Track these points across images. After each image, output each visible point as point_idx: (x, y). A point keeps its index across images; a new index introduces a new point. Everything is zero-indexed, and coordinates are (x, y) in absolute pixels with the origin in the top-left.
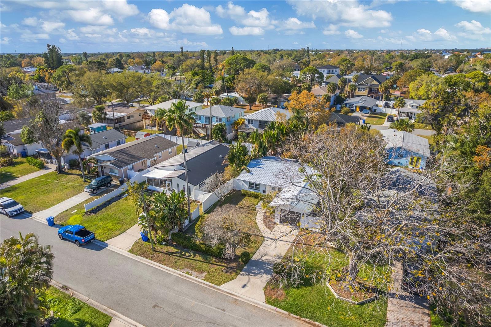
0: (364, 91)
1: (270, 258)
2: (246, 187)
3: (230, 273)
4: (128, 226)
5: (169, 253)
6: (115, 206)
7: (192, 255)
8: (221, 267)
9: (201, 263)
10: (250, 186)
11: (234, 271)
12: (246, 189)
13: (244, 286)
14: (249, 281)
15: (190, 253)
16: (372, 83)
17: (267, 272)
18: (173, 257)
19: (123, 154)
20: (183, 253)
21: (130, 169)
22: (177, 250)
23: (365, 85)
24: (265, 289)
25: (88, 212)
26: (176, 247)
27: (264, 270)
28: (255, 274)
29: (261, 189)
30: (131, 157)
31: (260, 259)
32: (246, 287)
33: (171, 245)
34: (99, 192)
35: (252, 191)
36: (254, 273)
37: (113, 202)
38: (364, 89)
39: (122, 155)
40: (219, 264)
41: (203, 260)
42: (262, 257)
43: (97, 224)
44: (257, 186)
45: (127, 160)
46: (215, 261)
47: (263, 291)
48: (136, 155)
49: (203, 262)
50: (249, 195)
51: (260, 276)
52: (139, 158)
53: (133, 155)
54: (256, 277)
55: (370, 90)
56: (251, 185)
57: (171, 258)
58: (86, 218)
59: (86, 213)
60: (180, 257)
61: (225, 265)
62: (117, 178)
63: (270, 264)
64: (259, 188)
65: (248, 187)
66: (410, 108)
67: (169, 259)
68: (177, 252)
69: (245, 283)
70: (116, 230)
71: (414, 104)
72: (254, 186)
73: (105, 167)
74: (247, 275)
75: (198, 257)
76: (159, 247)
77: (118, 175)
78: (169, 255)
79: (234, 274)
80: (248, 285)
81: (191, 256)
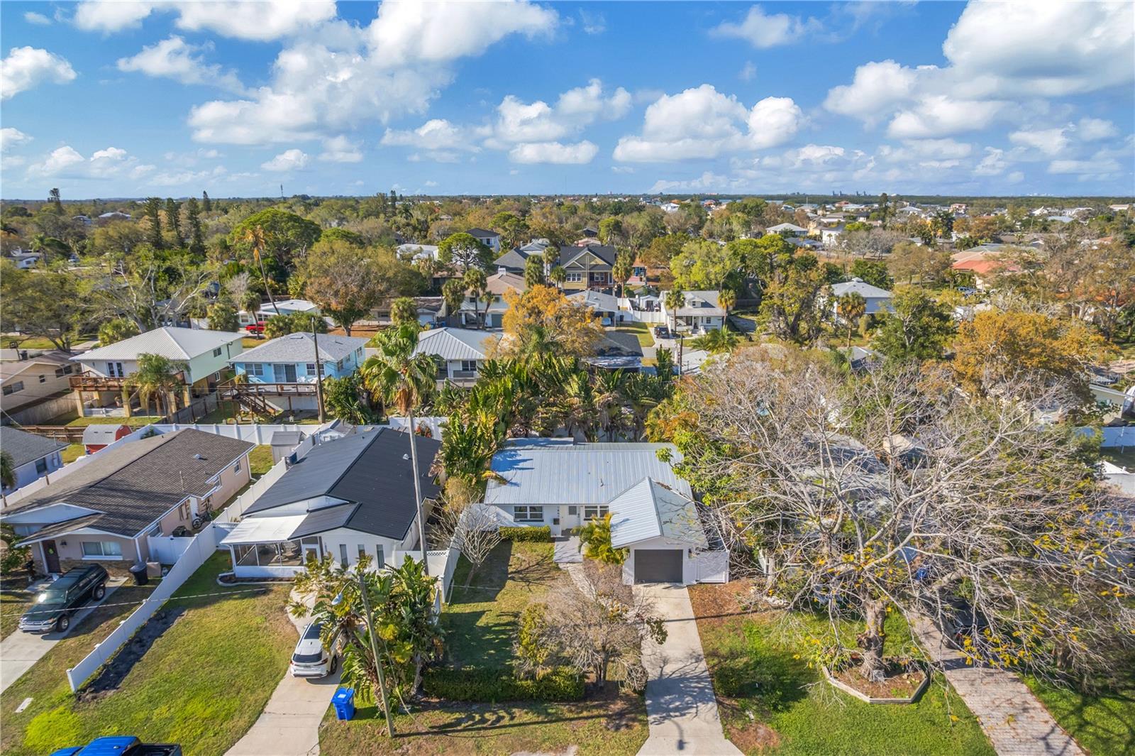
0: (579, 279)
1: (680, 665)
2: (509, 518)
3: (627, 726)
4: (260, 694)
5: (443, 730)
6: (169, 648)
7: (502, 713)
8: (597, 720)
9: (543, 727)
10: (516, 516)
11: (634, 720)
12: (509, 525)
13: (681, 745)
14: (681, 732)
15: (495, 713)
16: (593, 263)
17: (701, 697)
18: (461, 734)
19: (112, 493)
20: (477, 717)
21: (153, 534)
22: (457, 715)
23: (579, 268)
24: (728, 734)
25: (84, 690)
26: (443, 707)
27: (691, 696)
28: (682, 711)
29: (548, 516)
30: (144, 499)
31: (661, 675)
32: (686, 745)
33: (428, 707)
34: (76, 621)
35: (525, 526)
36: (676, 709)
37: (153, 638)
38: (579, 275)
39: (113, 496)
40: (585, 714)
41: (540, 719)
42: (662, 668)
43: (148, 719)
44: (536, 512)
45: (138, 508)
46: (571, 711)
47: (728, 741)
48: (155, 489)
49: (542, 722)
50: (522, 538)
51: (694, 710)
52: (171, 498)
53: (146, 493)
54: (688, 716)
55: (591, 277)
56: (520, 512)
57: (457, 740)
58: (91, 711)
59: (79, 695)
60: (479, 729)
61: (602, 712)
62: (121, 566)
63: (691, 678)
64: (541, 516)
65: (511, 518)
66: (690, 307)
67: (452, 744)
68: (459, 722)
69: (678, 738)
70: (229, 716)
71: (696, 300)
72: (528, 513)
73: (64, 543)
74: (665, 718)
75: (522, 715)
76: (401, 724)
77: (120, 558)
78: (445, 733)
79: (637, 726)
80: (686, 739)
81: (503, 717)
